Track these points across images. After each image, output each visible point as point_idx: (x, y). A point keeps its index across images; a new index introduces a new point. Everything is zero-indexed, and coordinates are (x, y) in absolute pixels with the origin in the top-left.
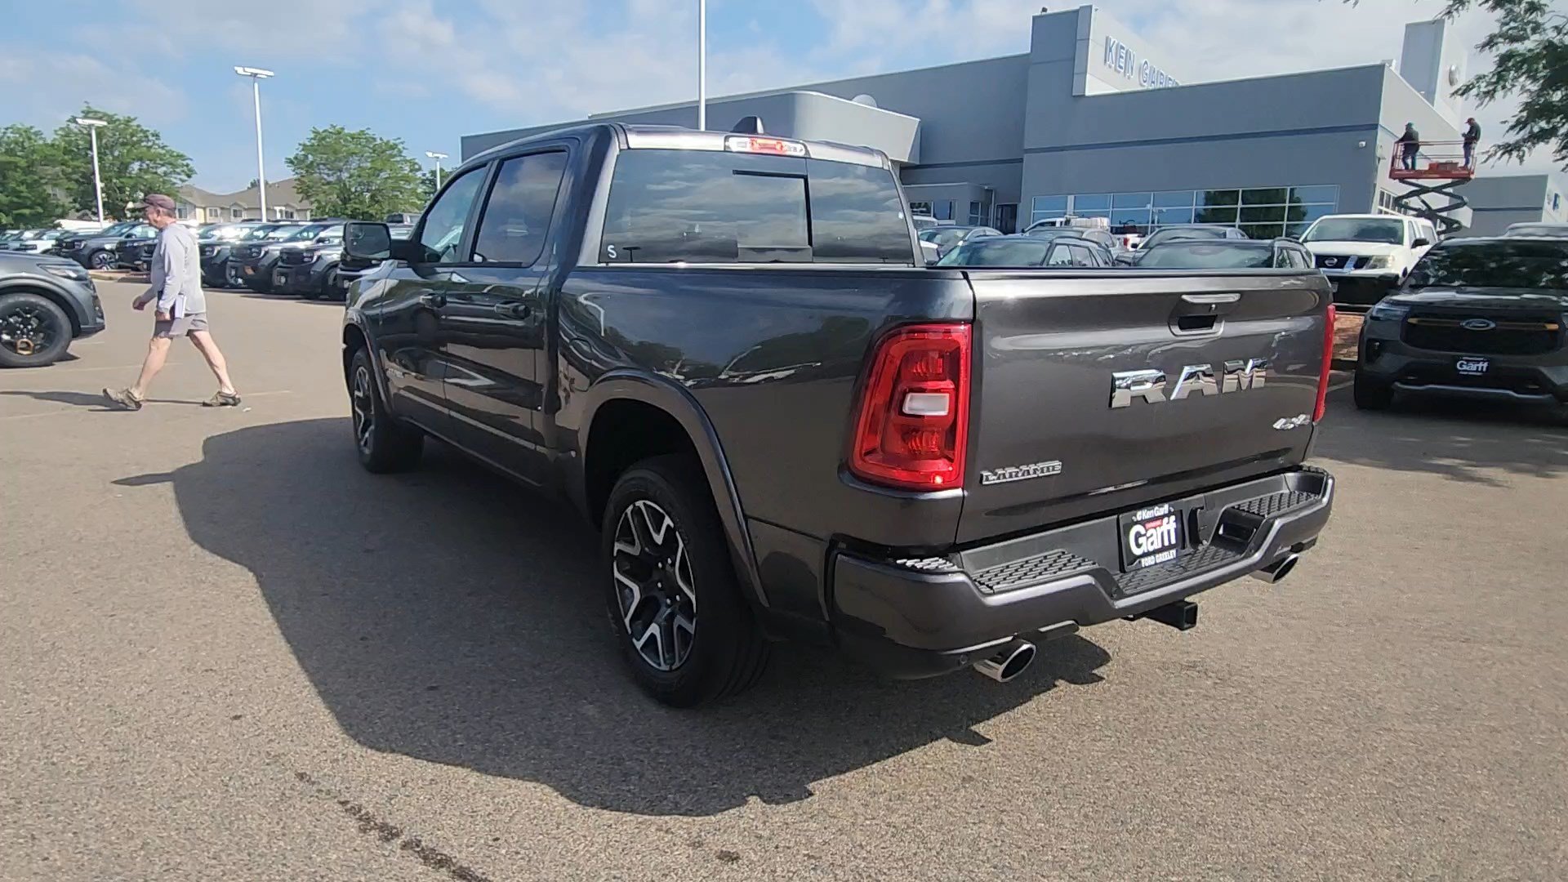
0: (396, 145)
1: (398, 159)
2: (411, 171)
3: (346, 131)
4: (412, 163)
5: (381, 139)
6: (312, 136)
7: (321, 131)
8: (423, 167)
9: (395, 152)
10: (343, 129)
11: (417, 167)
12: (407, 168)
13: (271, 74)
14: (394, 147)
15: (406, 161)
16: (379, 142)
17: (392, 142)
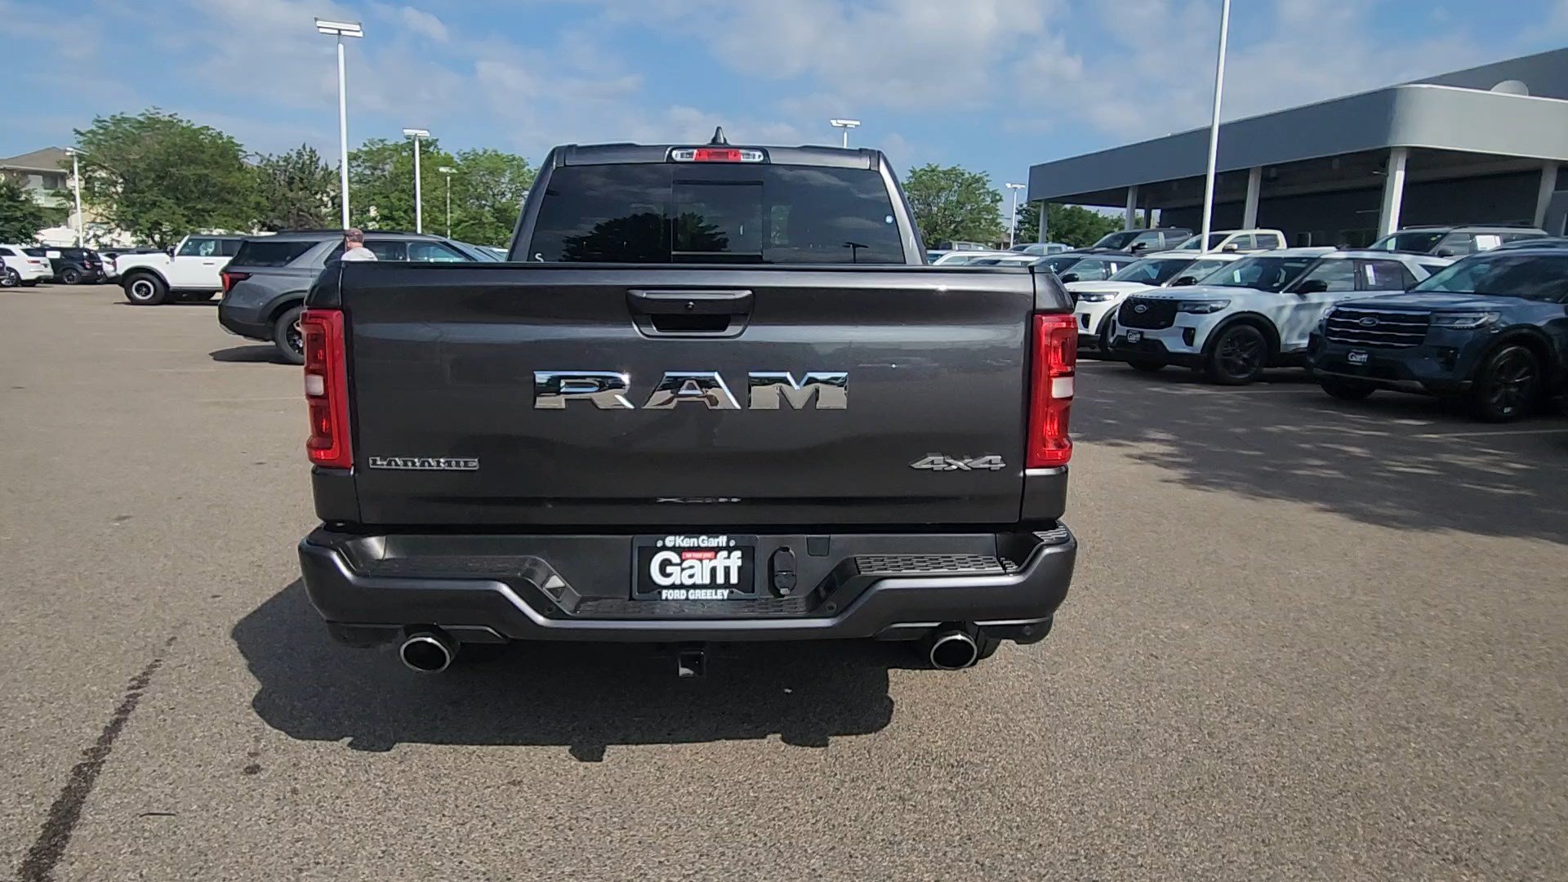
0: (981, 178)
1: (982, 191)
2: (992, 202)
3: (939, 169)
4: (994, 194)
5: (969, 173)
6: (911, 174)
7: (918, 170)
8: (1003, 198)
9: (980, 185)
10: (937, 167)
11: (998, 198)
12: (989, 199)
13: (858, 123)
14: (977, 181)
15: (988, 193)
16: (967, 176)
17: (978, 176)
